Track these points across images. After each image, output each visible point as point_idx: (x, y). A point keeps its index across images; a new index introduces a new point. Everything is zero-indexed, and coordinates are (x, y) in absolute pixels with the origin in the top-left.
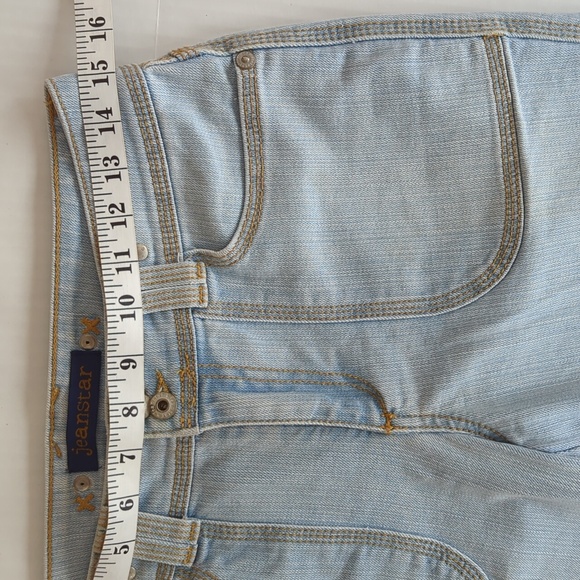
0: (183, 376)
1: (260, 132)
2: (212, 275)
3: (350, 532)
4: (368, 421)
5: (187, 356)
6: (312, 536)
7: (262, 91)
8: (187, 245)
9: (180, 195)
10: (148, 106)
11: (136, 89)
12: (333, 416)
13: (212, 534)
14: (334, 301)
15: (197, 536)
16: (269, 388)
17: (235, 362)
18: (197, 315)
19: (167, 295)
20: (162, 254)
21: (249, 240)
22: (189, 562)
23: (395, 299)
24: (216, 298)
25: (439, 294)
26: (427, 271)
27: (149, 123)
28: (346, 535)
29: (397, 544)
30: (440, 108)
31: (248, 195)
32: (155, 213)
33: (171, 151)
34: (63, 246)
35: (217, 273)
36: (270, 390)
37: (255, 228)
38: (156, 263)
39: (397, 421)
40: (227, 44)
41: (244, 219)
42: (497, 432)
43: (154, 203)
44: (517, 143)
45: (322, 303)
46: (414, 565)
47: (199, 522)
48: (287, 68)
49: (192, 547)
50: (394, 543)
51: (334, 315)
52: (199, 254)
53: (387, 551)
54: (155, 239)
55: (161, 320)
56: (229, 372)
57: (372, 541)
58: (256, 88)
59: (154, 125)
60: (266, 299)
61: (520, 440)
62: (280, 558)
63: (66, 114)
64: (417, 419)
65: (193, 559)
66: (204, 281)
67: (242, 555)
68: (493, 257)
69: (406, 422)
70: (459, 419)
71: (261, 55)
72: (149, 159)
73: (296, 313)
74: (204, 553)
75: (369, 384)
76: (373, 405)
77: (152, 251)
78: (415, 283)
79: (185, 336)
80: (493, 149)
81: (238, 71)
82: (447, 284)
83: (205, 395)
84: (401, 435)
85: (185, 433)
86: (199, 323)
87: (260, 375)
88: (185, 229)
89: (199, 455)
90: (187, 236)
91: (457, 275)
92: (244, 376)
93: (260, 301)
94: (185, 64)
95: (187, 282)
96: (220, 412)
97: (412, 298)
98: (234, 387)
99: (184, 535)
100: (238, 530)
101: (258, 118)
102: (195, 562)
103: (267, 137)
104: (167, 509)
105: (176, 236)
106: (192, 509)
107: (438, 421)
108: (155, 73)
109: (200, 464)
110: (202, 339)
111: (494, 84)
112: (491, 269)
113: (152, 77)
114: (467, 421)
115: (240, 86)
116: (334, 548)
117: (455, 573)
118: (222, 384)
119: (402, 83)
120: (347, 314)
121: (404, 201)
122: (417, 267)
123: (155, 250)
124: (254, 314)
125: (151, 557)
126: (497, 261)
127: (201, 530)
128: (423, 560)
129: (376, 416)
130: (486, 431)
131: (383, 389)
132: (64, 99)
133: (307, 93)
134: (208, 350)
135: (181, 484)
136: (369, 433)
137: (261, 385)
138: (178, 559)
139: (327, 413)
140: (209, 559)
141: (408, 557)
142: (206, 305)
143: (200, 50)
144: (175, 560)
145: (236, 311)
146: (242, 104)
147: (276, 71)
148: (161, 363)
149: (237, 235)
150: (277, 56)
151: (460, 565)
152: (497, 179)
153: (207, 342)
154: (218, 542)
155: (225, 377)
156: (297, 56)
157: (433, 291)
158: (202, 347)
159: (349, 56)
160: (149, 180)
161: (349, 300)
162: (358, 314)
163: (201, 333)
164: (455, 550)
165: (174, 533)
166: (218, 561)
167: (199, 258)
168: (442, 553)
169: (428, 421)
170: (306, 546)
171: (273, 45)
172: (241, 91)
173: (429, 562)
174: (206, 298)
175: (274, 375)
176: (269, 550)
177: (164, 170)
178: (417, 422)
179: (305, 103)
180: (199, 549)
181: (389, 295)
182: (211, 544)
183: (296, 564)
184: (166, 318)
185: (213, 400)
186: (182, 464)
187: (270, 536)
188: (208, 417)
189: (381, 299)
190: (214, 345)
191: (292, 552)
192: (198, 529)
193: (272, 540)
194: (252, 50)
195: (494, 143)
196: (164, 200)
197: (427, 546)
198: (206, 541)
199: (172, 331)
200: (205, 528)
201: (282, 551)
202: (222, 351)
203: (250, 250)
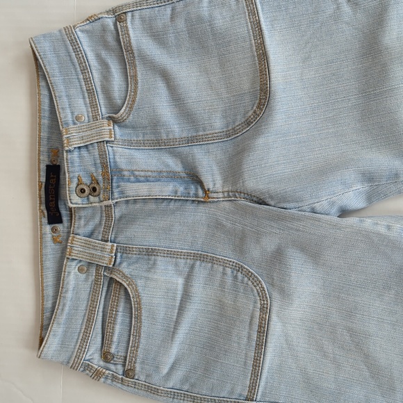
0: (103, 175)
1: (133, 53)
2: (116, 127)
3: (191, 253)
4: (196, 195)
5: (104, 165)
6: (171, 254)
7: (131, 32)
8: (104, 113)
9: (99, 90)
10: (79, 47)
11: (72, 40)
12: (179, 194)
13: (122, 251)
14: (177, 135)
15: (114, 252)
16: (147, 180)
17: (129, 168)
18: (108, 145)
19: (93, 135)
20: (91, 118)
21: (131, 108)
22: (110, 264)
23: (208, 132)
24: (118, 137)
25: (230, 128)
26: (225, 117)
27: (80, 55)
28: (189, 255)
29: (215, 262)
30: (221, 29)
31: (130, 85)
32: (87, 100)
33: (92, 68)
34: (42, 115)
35: (119, 126)
36: (148, 181)
37: (134, 101)
38: (89, 122)
39: (211, 195)
40: (114, 11)
41: (128, 97)
42: (260, 199)
43: (86, 95)
44: (263, 43)
45: (171, 137)
46: (224, 274)
47: (115, 245)
48: (143, 19)
49: (112, 256)
50: (213, 261)
51: (177, 143)
52: (109, 117)
53: (210, 265)
54: (88, 112)
55: (90, 148)
56: (126, 173)
57: (202, 259)
58: (128, 31)
59: (83, 56)
60: (144, 137)
61: (272, 203)
62: (154, 264)
63: (40, 55)
64: (221, 194)
65: (112, 263)
66: (112, 128)
67: (136, 262)
68: (256, 105)
69: (215, 195)
70: (241, 193)
71: (130, 14)
72: (82, 73)
73: (159, 143)
74: (118, 260)
75: (197, 177)
76: (199, 187)
77: (86, 117)
78: (218, 124)
79: (103, 155)
80: (251, 47)
81: (118, 23)
82: (234, 122)
83: (114, 184)
84: (213, 202)
85: (106, 203)
86: (110, 148)
87: (142, 174)
88: (102, 106)
89: (117, 213)
90: (103, 109)
91: (239, 117)
92: (134, 175)
93: (141, 138)
94: (93, 24)
95: (103, 128)
96: (122, 192)
97: (217, 131)
98: (129, 181)
99: (107, 250)
100: (134, 249)
101: (131, 46)
102: (114, 265)
103: (136, 55)
104: (100, 238)
105: (98, 109)
106: (112, 239)
107: (230, 194)
108: (80, 31)
109: (117, 217)
110: (111, 157)
111: (249, 13)
112: (255, 112)
113: (79, 33)
114: (244, 194)
115: (120, 30)
116: (183, 261)
117: (246, 279)
118: (123, 179)
119: (200, 19)
120: (184, 142)
121: (210, 81)
122: (219, 115)
123: (88, 117)
124: (138, 145)
125: (92, 260)
126: (258, 107)
127: (117, 249)
128: (229, 271)
129: (200, 193)
130: (255, 199)
131: (203, 179)
132: (38, 49)
133: (154, 31)
134: (115, 162)
135: (107, 227)
136: (199, 201)
137: (143, 179)
138: (104, 263)
139: (176, 192)
140: (120, 263)
141: (221, 269)
142: (113, 139)
143: (100, 16)
144: (103, 263)
145: (129, 144)
146: (121, 40)
147: (137, 22)
148: (93, 169)
149: (125, 105)
150: (137, 14)
151: (249, 275)
152: (255, 64)
153: (114, 158)
154: (125, 255)
155: (124, 176)
156: (147, 13)
157: (228, 127)
158: (112, 160)
159: (173, 9)
160: (83, 83)
161: (185, 135)
162: (190, 142)
163: (111, 154)
164: (246, 267)
165: (103, 250)
166: (124, 264)
167: (110, 118)
168: (239, 268)
169: (226, 194)
170: (168, 259)
171: (135, 9)
172: (120, 33)
173: (232, 272)
174: (113, 136)
175: (150, 173)
176: (149, 259)
177: (90, 78)
178: (221, 195)
179: (154, 36)
180: (115, 258)
181: (205, 131)
182: (121, 256)
183: (163, 268)
184: (93, 147)
185: (118, 187)
186: (109, 216)
187: (150, 253)
188: (116, 195)
189: (201, 133)
190: (118, 160)
191: (161, 262)
192: (115, 248)
193: (151, 255)
194: (125, 13)
195: (251, 45)
196: (91, 92)
197: (231, 263)
198: (119, 255)
199: (97, 153)
200: (119, 248)
201: (155, 260)
202: (122, 163)
203: (132, 113)
